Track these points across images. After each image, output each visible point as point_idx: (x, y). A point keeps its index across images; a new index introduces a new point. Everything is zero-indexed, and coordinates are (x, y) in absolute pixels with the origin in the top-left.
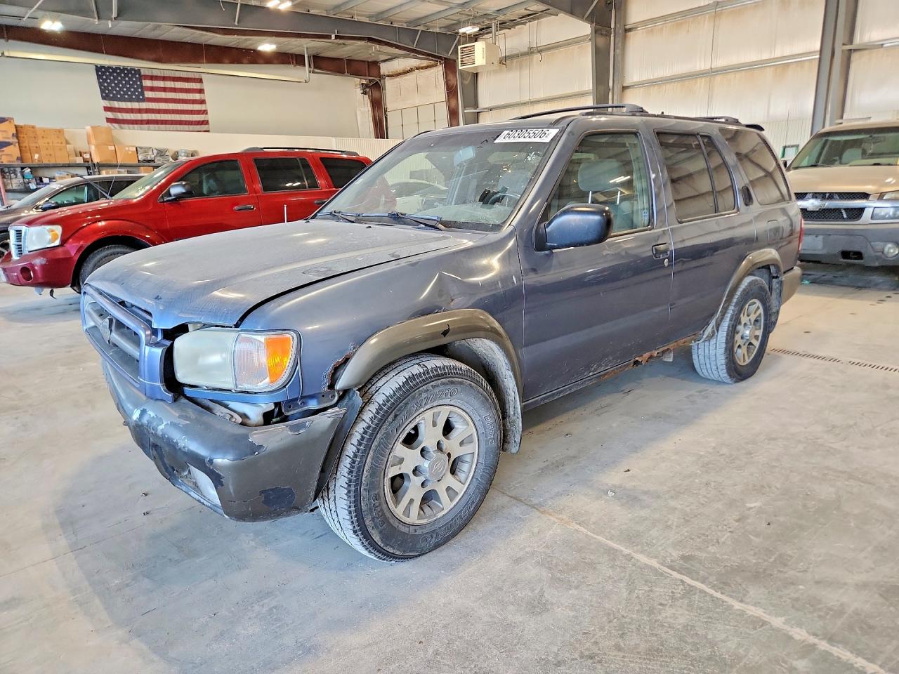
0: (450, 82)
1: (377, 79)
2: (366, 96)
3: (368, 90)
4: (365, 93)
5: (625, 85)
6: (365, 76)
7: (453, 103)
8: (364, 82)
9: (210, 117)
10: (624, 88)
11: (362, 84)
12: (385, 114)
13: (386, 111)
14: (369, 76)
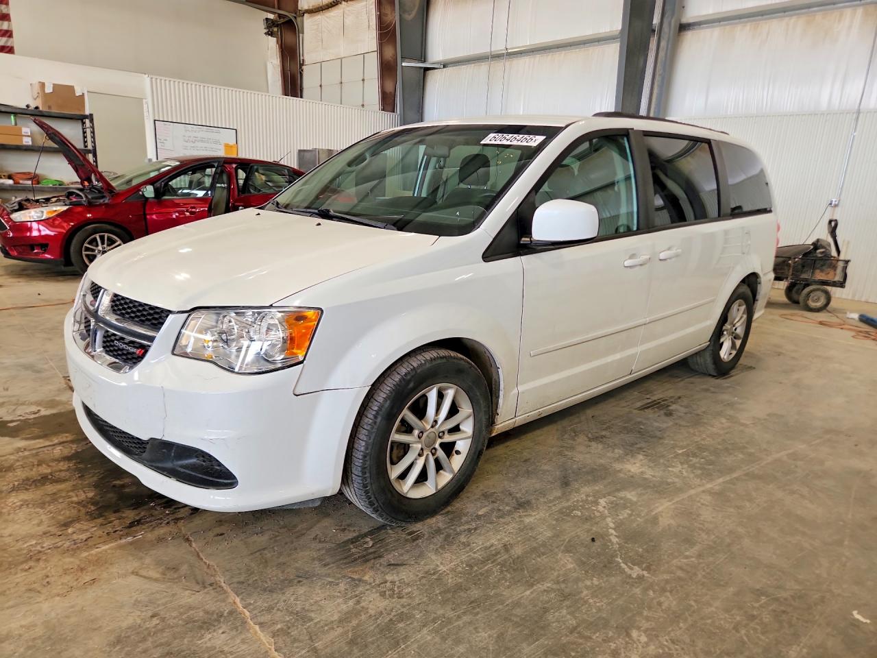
0: (384, 18)
1: (291, 16)
2: (274, 39)
3: (275, 29)
4: (270, 34)
5: (684, 20)
6: (274, 8)
7: (389, 52)
8: (271, 16)
9: (16, 42)
10: (683, 28)
11: (267, 19)
12: (300, 68)
13: (303, 64)
14: (279, 9)
